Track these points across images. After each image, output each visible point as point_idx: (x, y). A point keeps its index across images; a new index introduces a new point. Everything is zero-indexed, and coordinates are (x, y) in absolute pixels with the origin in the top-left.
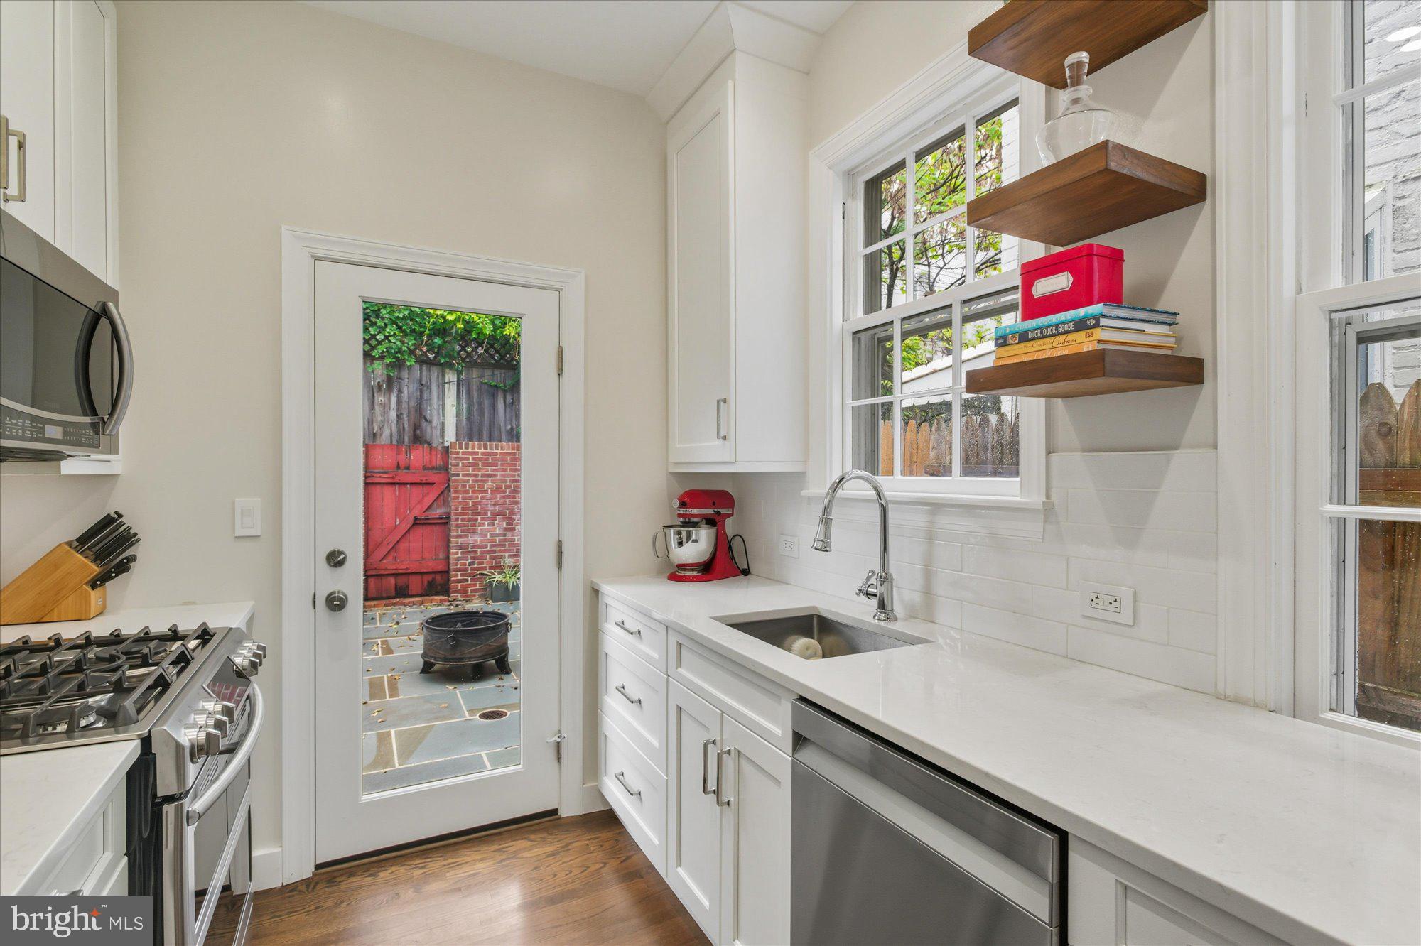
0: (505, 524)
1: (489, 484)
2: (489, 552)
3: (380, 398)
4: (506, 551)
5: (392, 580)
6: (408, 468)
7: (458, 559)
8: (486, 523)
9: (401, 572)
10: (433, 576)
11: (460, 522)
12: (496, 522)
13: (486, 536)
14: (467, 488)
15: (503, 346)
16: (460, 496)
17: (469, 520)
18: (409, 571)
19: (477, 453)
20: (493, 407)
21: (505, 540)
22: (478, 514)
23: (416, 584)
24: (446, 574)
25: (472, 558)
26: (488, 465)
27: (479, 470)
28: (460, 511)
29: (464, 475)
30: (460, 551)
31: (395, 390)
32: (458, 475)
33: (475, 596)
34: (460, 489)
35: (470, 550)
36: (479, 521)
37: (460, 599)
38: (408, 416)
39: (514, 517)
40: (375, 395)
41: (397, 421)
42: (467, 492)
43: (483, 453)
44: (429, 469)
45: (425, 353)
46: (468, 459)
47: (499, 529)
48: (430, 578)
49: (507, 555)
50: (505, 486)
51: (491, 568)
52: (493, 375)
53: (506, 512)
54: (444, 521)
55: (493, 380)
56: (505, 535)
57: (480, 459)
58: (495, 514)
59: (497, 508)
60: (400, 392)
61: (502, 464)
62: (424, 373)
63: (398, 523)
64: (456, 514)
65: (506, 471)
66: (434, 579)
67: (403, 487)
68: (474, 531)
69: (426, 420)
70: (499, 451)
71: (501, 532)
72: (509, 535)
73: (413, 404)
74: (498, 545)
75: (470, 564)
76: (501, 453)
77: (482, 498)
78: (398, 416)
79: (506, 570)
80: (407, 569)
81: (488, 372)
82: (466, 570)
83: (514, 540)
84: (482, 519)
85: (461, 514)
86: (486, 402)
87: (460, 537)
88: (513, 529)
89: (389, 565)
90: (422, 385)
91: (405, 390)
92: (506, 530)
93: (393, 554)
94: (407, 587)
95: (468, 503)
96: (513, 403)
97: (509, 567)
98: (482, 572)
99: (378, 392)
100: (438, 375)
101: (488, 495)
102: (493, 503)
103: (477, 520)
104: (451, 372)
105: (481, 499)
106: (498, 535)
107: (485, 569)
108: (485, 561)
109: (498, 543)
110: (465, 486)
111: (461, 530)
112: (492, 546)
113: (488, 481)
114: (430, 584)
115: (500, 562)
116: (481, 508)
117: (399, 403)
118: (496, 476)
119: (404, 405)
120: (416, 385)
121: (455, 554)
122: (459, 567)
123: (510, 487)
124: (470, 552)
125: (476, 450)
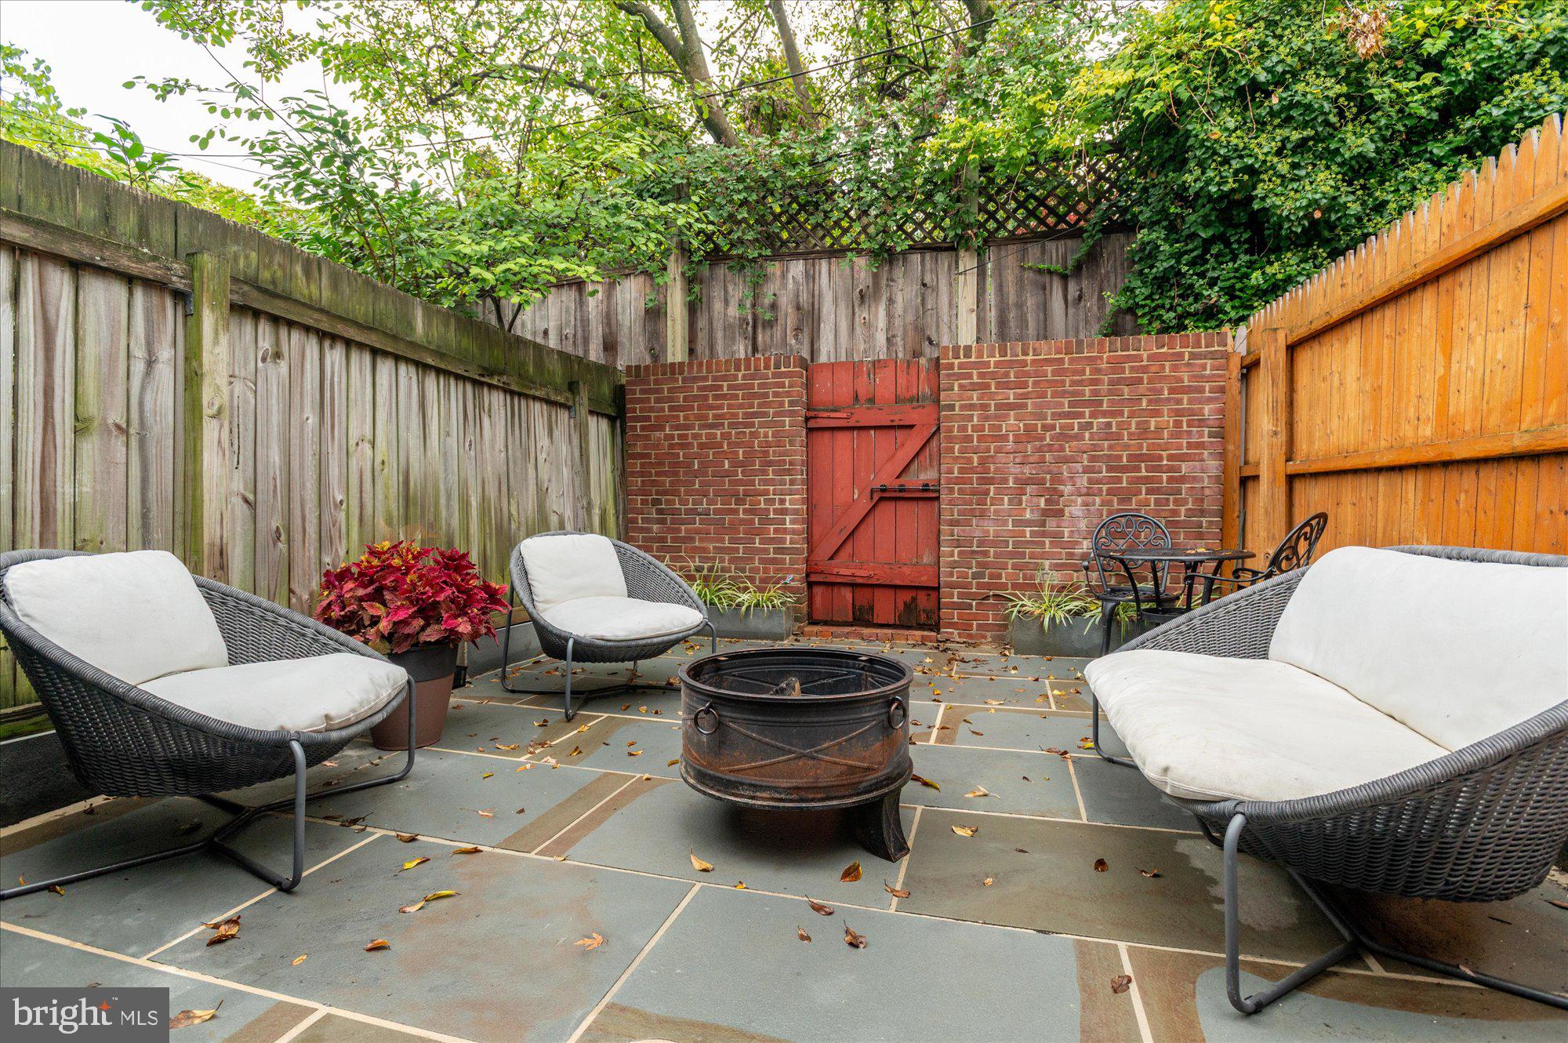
0: (1042, 501)
1: (1012, 423)
2: (1013, 555)
3: (862, 314)
4: (1044, 556)
5: (847, 594)
6: (872, 400)
7: (953, 565)
8: (1006, 498)
9: (860, 581)
10: (913, 593)
11: (956, 495)
12: (1024, 497)
13: (1005, 522)
14: (970, 433)
15: (1062, 200)
16: (957, 447)
17: (974, 493)
18: (874, 581)
19: (987, 364)
20: (1044, 308)
21: (1044, 534)
22: (991, 481)
23: (885, 606)
24: (933, 594)
25: (979, 564)
26: (1007, 386)
27: (992, 396)
28: (956, 474)
29: (962, 407)
30: (956, 551)
31: (884, 299)
32: (952, 407)
33: (985, 637)
34: (955, 433)
35: (975, 548)
36: (992, 494)
37: (958, 639)
38: (903, 339)
39: (1062, 487)
40: (857, 310)
41: (888, 348)
42: (969, 439)
43: (997, 364)
44: (904, 401)
45: (930, 233)
46: (970, 376)
47: (1032, 511)
48: (906, 596)
49: (1047, 563)
50: (1043, 426)
51: (1015, 586)
52: (1043, 252)
53: (1044, 479)
54: (929, 495)
55: (1043, 262)
56: (1043, 524)
57: (993, 376)
58: (1023, 482)
59: (1027, 470)
60: (891, 301)
61: (1035, 383)
62: (928, 266)
63: (856, 497)
64: (949, 481)
65: (1043, 395)
66: (914, 599)
67: (863, 433)
68: (983, 514)
69: (931, 342)
70: (1029, 358)
71: (1036, 516)
72: (1051, 524)
73: (910, 318)
74: (1028, 542)
75: (975, 576)
76: (1033, 361)
77: (998, 450)
78: (888, 339)
79: (1046, 593)
80: (870, 577)
81: (1034, 250)
82: (968, 586)
83: (1061, 535)
84: (998, 492)
85: (958, 480)
86: (1031, 302)
87: (956, 523)
88: (1060, 513)
89: (843, 569)
90: (924, 285)
91: (899, 299)
92: (1045, 513)
93: (848, 547)
94: (871, 608)
95: (970, 460)
96: (1080, 298)
97: (1052, 588)
98: (997, 592)
99: (860, 305)
100: (949, 266)
101: (1010, 445)
102: (1018, 460)
103: (987, 493)
104: (968, 254)
105: (996, 452)
106: (1029, 523)
107: (1004, 587)
108: (1003, 572)
109: (1028, 538)
110: (963, 429)
111: (959, 510)
112: (1016, 544)
113: (1008, 415)
114: (910, 607)
115: (1032, 577)
116: (996, 470)
117: (890, 316)
118: (1025, 406)
119: (898, 322)
120: (916, 287)
121: (950, 554)
122: (955, 579)
123: (1053, 427)
124: (974, 552)
125: (985, 359)
